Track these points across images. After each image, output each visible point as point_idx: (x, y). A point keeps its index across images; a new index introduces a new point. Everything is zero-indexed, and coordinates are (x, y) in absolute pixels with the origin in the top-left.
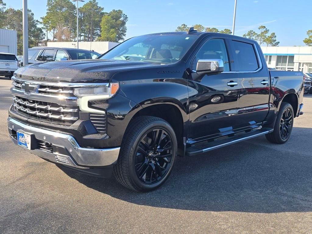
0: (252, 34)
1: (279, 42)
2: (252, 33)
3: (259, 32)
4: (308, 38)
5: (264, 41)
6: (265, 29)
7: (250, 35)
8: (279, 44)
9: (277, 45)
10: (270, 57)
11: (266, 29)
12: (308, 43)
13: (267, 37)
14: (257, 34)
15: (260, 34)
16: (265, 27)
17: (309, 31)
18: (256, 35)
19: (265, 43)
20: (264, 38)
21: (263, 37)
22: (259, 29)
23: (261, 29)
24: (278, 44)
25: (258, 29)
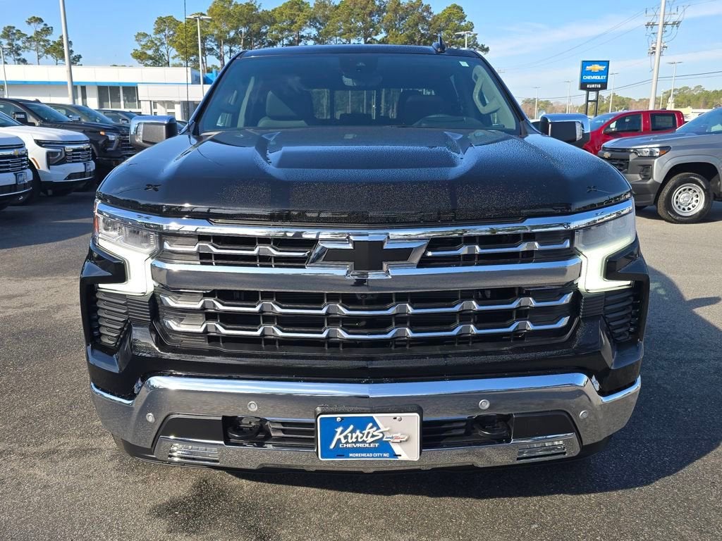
0: (14, 34)
1: (80, 57)
2: (15, 31)
3: (30, 31)
4: (139, 48)
5: (47, 52)
6: (42, 26)
7: (9, 36)
8: (81, 60)
9: (78, 63)
10: (83, 88)
11: (45, 25)
12: (142, 60)
13: (52, 44)
14: (25, 35)
15: (33, 35)
16: (40, 20)
17: (139, 34)
18: (24, 39)
19: (49, 56)
20: (44, 46)
21: (42, 43)
22: (29, 23)
23: (32, 24)
24: (79, 61)
25: (26, 24)
